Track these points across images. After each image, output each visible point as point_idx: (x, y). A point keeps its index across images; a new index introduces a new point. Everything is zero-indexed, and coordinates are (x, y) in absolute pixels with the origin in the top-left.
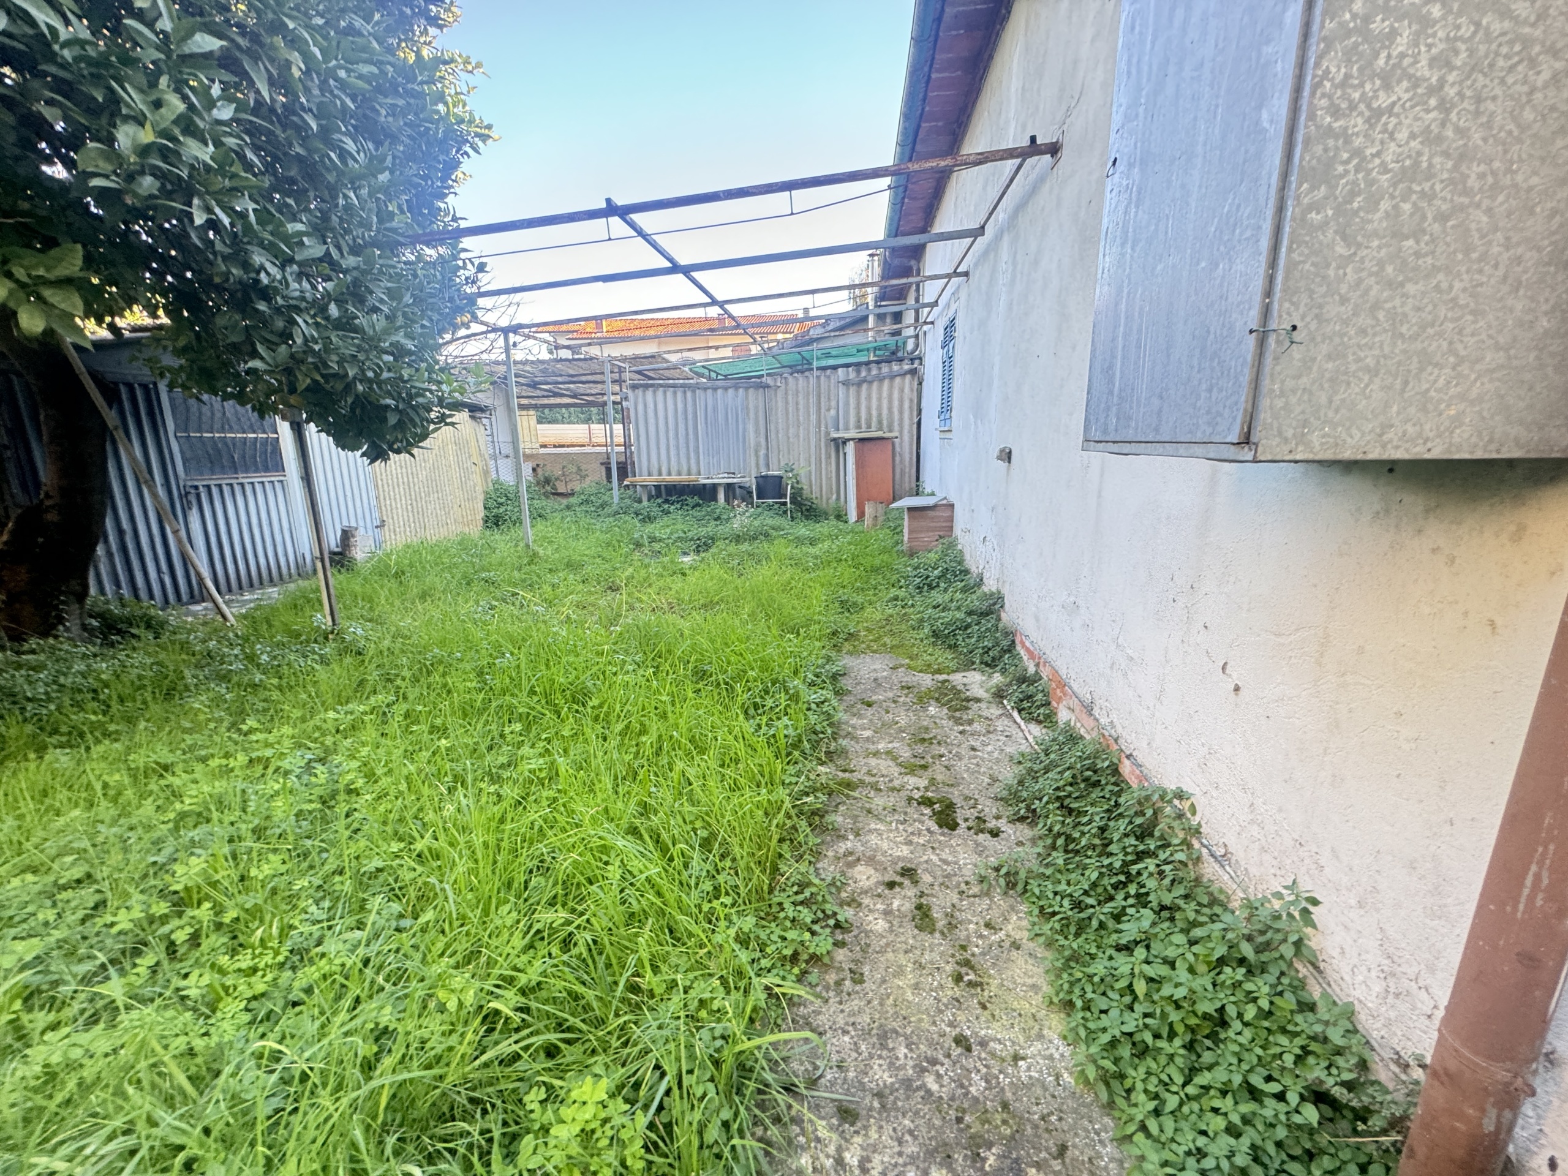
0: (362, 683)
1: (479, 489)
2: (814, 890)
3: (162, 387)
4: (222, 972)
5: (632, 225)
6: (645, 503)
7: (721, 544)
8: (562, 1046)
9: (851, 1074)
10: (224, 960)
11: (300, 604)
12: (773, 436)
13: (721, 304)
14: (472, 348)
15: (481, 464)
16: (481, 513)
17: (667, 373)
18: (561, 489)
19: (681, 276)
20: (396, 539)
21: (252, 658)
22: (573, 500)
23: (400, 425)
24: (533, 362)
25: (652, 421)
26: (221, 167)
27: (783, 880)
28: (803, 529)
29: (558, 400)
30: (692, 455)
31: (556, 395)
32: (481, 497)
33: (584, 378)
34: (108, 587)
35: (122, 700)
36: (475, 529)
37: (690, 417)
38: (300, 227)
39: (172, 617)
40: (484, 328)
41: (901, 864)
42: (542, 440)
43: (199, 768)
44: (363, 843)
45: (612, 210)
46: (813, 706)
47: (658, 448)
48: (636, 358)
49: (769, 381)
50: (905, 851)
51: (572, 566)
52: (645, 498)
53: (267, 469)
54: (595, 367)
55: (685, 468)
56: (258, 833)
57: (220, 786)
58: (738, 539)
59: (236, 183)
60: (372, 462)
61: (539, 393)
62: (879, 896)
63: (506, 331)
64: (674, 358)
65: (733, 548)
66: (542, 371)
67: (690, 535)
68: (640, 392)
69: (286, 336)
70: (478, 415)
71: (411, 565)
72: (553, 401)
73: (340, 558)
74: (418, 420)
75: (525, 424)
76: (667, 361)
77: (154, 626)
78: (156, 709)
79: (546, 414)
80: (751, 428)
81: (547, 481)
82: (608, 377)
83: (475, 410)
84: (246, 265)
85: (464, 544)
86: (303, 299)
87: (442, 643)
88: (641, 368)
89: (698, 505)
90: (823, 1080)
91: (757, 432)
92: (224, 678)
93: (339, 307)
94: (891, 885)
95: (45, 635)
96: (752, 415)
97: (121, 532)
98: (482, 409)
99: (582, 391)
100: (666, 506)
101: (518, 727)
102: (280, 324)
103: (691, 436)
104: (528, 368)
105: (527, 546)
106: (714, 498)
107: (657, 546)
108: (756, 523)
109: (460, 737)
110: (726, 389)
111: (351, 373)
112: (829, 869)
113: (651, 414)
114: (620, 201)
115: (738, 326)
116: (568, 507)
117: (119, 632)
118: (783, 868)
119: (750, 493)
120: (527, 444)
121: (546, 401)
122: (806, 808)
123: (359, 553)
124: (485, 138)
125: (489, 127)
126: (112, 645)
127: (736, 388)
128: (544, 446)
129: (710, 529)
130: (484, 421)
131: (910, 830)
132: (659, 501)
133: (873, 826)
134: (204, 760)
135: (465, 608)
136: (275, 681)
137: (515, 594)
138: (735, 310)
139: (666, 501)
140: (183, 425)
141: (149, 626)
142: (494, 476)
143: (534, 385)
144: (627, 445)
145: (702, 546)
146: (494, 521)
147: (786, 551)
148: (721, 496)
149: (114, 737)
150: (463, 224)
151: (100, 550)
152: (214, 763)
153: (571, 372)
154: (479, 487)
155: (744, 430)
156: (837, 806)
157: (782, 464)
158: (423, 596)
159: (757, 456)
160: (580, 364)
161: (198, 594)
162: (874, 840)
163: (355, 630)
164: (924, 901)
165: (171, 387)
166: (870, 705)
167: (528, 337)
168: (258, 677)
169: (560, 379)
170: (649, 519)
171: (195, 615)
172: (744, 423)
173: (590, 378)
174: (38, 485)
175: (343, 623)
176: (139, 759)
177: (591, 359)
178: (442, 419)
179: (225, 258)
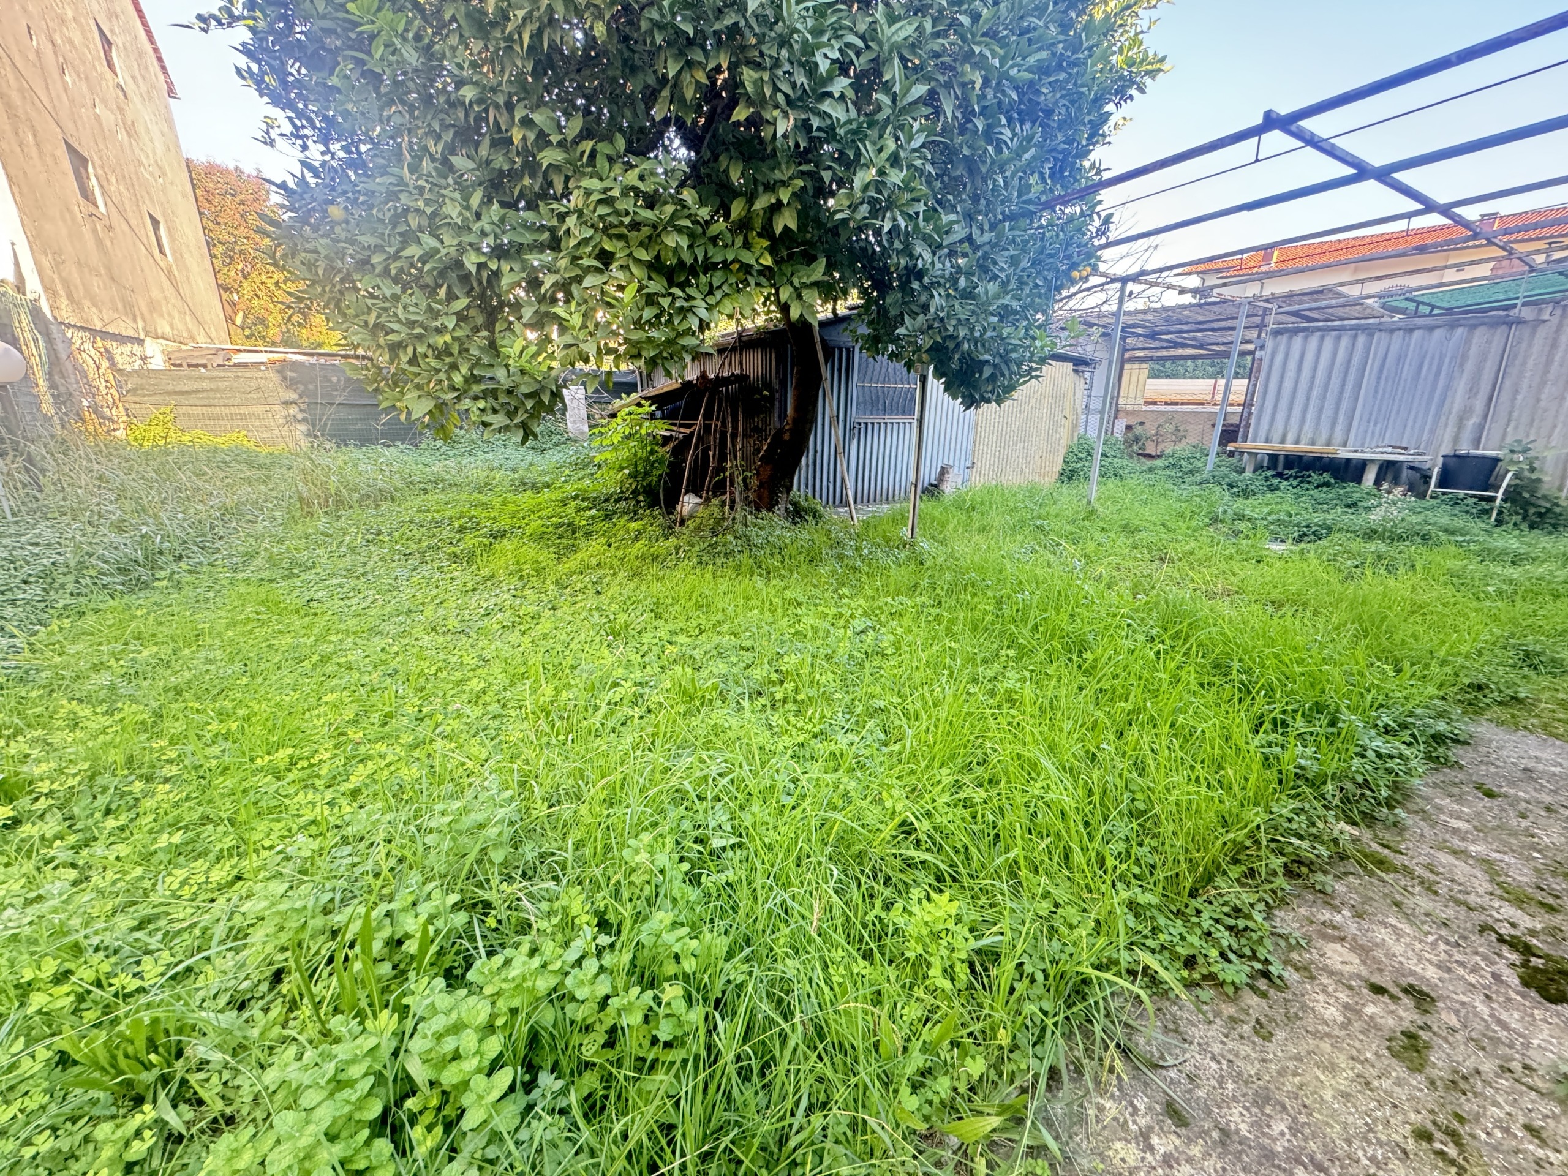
0: (915, 586)
1: (1064, 442)
2: (1251, 924)
3: (857, 350)
4: (788, 723)
5: (1299, 135)
6: (1248, 474)
7: (1335, 536)
8: (947, 877)
9: (1201, 1093)
10: (792, 719)
11: (897, 519)
12: (1505, 397)
13: (1445, 210)
14: (1093, 300)
15: (1071, 418)
16: (1059, 466)
17: (1340, 312)
18: (1150, 450)
19: (1372, 182)
20: (978, 480)
21: (858, 549)
22: (1159, 463)
23: (993, 378)
24: (1156, 310)
25: (1291, 374)
26: (906, 186)
27: (1214, 892)
28: (1510, 541)
29: (1180, 352)
30: (1341, 418)
31: (1177, 345)
32: (1063, 451)
33: (1215, 325)
34: (803, 487)
35: (791, 557)
36: (1048, 480)
37: (1353, 370)
38: (953, 217)
39: (828, 513)
40: (1103, 280)
41: (1411, 980)
42: (1148, 396)
43: (812, 608)
44: (878, 690)
45: (1271, 122)
46: (1370, 754)
47: (1290, 408)
48: (1290, 296)
49: (1527, 313)
50: (1432, 973)
51: (1128, 529)
52: (1249, 469)
53: (904, 413)
54: (1229, 310)
55: (1324, 436)
56: (828, 658)
57: (818, 623)
58: (1371, 534)
59: (915, 195)
60: (968, 408)
61: (1157, 344)
62: (1351, 988)
63: (1124, 280)
64: (1354, 291)
65: (1356, 545)
66: (1165, 320)
67: (1296, 519)
68: (1283, 339)
69: (925, 308)
70: (1081, 368)
71: (982, 503)
72: (1173, 352)
73: (933, 490)
74: (1007, 373)
75: (1134, 378)
76: (1339, 294)
77: (816, 515)
78: (804, 567)
79: (1162, 367)
80: (1461, 386)
81: (1137, 440)
82: (1242, 322)
83: (1080, 363)
84: (911, 255)
85: (1032, 492)
86: (943, 276)
87: (981, 569)
88: (1297, 307)
89: (1327, 484)
90: (1164, 1072)
91: (1472, 392)
92: (840, 558)
93: (967, 279)
94: (1378, 990)
95: (770, 510)
96: (1470, 366)
97: (816, 451)
98: (1085, 363)
99: (1211, 341)
100: (1276, 481)
101: (1012, 653)
102: (923, 298)
103: (1347, 394)
104: (1149, 317)
105: (1089, 502)
106: (1358, 480)
107: (1241, 526)
108: (1416, 519)
109: (965, 644)
110: (1431, 329)
111: (962, 334)
112: (1288, 921)
113: (1292, 365)
114: (1283, 110)
115: (1475, 236)
116: (1150, 470)
117: (801, 517)
118: (1219, 881)
119: (1426, 478)
120: (1129, 398)
121: (1164, 353)
122: (1290, 849)
123: (948, 488)
124: (1153, 74)
125: (1162, 60)
126: (795, 523)
127: (1452, 326)
128: (1147, 403)
129: (1335, 515)
130: (1087, 375)
131: (1458, 957)
132: (1269, 473)
133: (1392, 920)
134: (815, 605)
135: (1011, 546)
136: (866, 568)
137: (1059, 545)
138: (1471, 213)
139: (1280, 475)
140: (862, 379)
141: (814, 517)
142: (1081, 431)
143: (1153, 336)
144: (1247, 404)
145: (1306, 535)
146: (1069, 475)
147: (1456, 564)
148: (1370, 476)
149: (782, 578)
150: (1106, 176)
151: (803, 460)
152: (820, 609)
153: (1200, 318)
154: (1063, 440)
155: (1448, 387)
156: (1346, 874)
157: (1509, 440)
158: (983, 530)
159: (1460, 425)
160: (1214, 308)
161: (844, 503)
162: (1382, 934)
163: (925, 545)
164: (1424, 1035)
165: (861, 349)
166: (1490, 794)
167: (1151, 284)
168: (859, 563)
169: (1185, 327)
170: (1246, 493)
171: (838, 514)
172: (1451, 378)
173: (1224, 324)
174: (786, 416)
175: (918, 538)
176: (788, 594)
177: (1225, 301)
178: (1028, 373)
179: (898, 252)
